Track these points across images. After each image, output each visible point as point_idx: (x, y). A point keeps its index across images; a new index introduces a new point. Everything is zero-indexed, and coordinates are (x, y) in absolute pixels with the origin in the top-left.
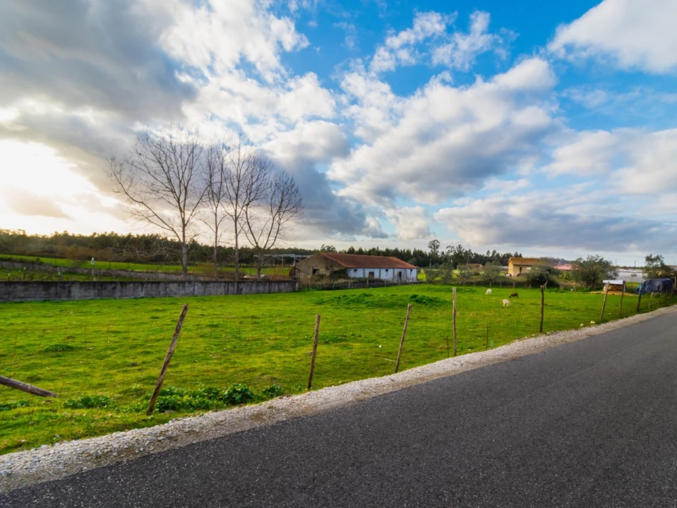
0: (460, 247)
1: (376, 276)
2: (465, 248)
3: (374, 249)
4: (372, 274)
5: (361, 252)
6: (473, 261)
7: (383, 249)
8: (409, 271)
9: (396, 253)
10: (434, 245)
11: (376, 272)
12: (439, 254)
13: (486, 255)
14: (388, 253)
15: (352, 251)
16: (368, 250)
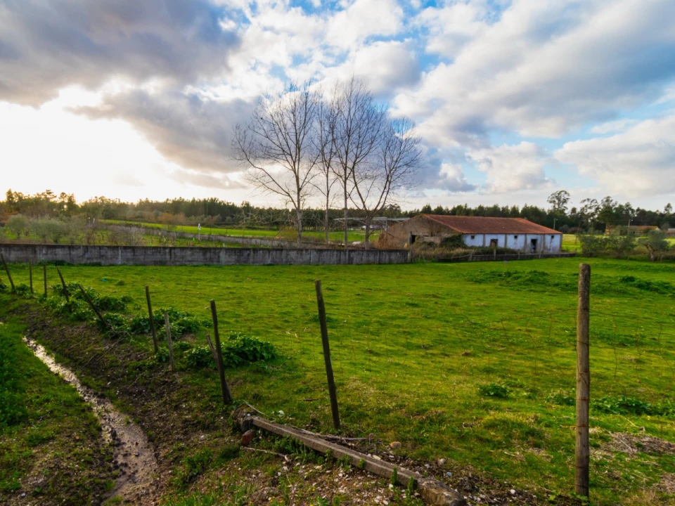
0: (608, 200)
1: (501, 244)
2: (619, 201)
3: (460, 208)
4: (494, 241)
5: (439, 211)
6: (636, 222)
7: (473, 206)
8: (548, 238)
9: (495, 212)
10: (559, 198)
11: (501, 240)
12: (568, 212)
13: (662, 210)
14: (481, 212)
15: (427, 210)
16: (450, 208)
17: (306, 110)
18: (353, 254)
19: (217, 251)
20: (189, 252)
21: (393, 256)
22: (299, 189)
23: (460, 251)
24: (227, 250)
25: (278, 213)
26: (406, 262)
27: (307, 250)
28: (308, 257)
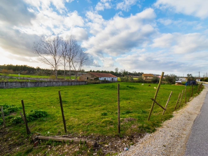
0: (124, 70)
2: (126, 71)
3: (98, 71)
4: (105, 79)
5: (94, 71)
6: (129, 75)
7: (101, 71)
8: (115, 78)
9: (105, 72)
10: (117, 69)
12: (118, 72)
13: (132, 73)
14: (102, 72)
15: (91, 71)
16: (96, 71)
17: (58, 41)
18: (72, 83)
19: (27, 83)
20: (14, 83)
21: (83, 83)
22: (56, 64)
23: (98, 81)
24: (30, 82)
25: (49, 71)
26: (86, 84)
27: (59, 82)
28: (59, 84)
